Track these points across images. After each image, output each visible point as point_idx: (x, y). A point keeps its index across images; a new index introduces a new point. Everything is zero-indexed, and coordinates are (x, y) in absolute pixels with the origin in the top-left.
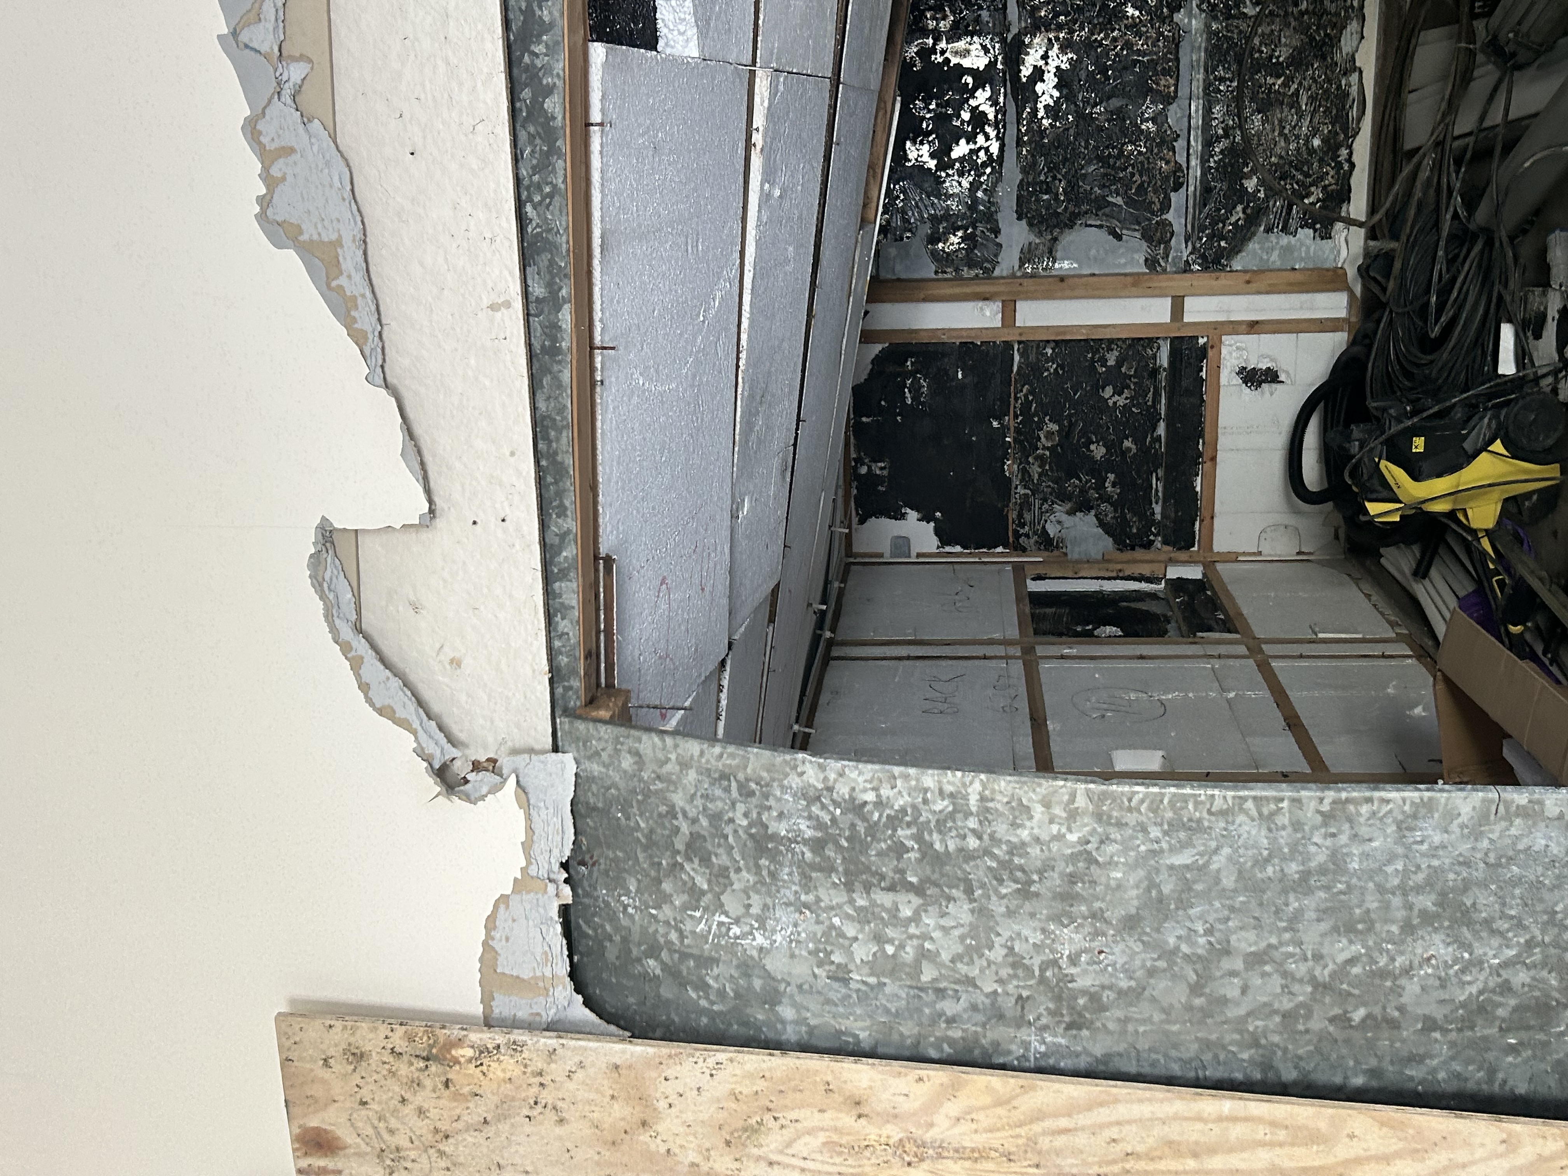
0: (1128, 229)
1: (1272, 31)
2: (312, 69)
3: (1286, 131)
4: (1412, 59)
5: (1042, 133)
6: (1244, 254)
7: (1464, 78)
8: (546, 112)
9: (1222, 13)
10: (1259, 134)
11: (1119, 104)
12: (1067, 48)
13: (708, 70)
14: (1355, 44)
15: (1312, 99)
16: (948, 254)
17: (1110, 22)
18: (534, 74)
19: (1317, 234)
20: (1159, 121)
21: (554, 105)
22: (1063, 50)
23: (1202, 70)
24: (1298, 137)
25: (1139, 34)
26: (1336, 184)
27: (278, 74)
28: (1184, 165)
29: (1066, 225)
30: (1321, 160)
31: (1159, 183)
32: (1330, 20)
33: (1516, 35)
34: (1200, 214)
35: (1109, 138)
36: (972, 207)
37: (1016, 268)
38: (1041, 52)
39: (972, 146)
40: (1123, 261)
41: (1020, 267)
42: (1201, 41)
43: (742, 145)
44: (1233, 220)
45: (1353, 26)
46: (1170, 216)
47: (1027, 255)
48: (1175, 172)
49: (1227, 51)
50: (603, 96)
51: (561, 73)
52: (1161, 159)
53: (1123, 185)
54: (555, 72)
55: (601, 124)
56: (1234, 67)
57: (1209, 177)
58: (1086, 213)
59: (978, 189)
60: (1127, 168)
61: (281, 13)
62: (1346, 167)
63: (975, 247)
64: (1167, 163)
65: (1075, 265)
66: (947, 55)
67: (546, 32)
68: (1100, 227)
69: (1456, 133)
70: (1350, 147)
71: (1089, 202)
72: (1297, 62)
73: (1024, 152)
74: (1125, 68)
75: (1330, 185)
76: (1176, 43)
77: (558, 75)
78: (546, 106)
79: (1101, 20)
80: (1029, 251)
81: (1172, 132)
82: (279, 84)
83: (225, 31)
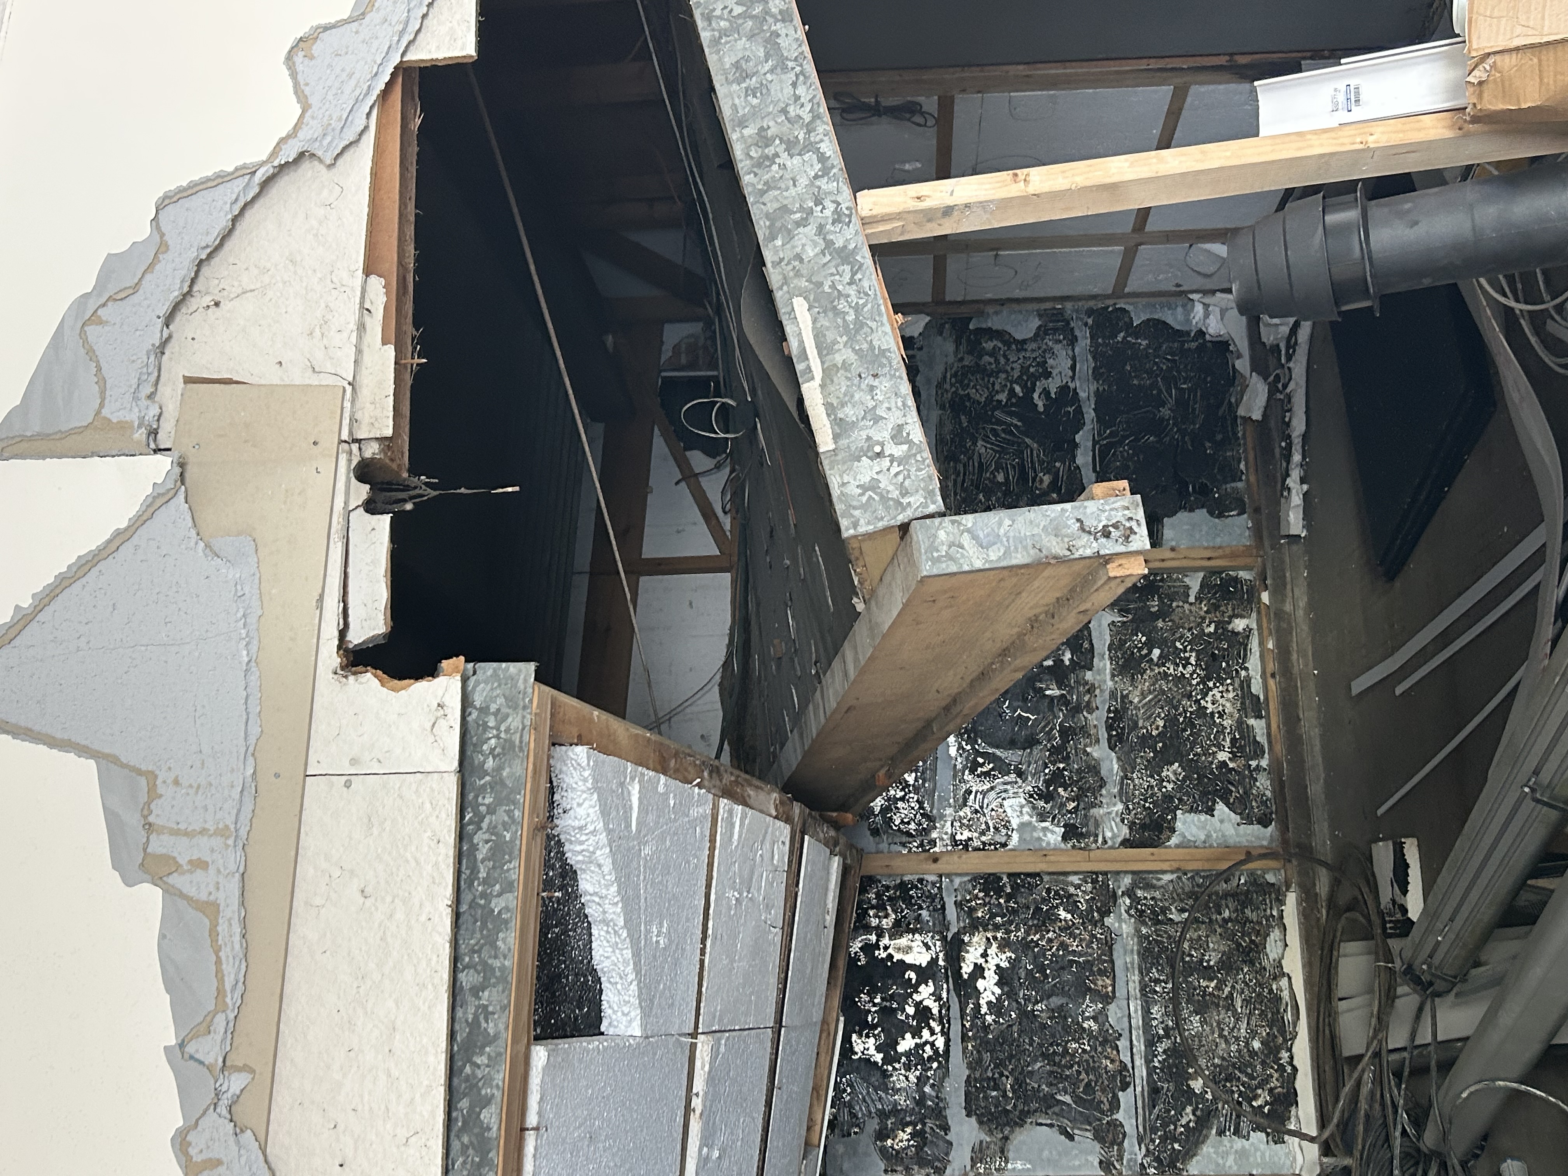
0: (1079, 1129)
1: (1200, 937)
2: (253, 1079)
3: (1226, 1033)
4: (1336, 968)
5: (986, 1028)
6: (1198, 1158)
7: (1389, 998)
8: (482, 1122)
9: (1150, 919)
10: (1199, 1036)
11: (1060, 1003)
12: (1004, 947)
13: (649, 1048)
14: (1280, 951)
15: (1246, 1002)
16: (898, 1152)
17: (1044, 924)
18: (473, 1085)
19: (1270, 1138)
20: (1100, 1020)
21: (491, 1116)
22: (1001, 948)
23: (1137, 972)
24: (1237, 1039)
25: (1072, 936)
26: (1282, 1087)
27: (218, 1085)
28: (1130, 1065)
29: (1016, 1124)
30: (1263, 1063)
31: (1106, 1082)
32: (1253, 928)
33: (1429, 967)
34: (1150, 1115)
35: (1053, 1036)
36: (921, 1102)
37: (968, 1168)
38: (981, 951)
39: (918, 1041)
40: (1077, 1163)
41: (972, 1167)
42: (1132, 944)
43: (681, 1112)
44: (1184, 1122)
45: (1275, 934)
46: (1120, 1116)
47: (979, 1154)
48: (1120, 1072)
49: (1159, 956)
50: (541, 1099)
51: (500, 1083)
52: (1106, 1058)
53: (1071, 1084)
54: (494, 1083)
55: (537, 1129)
56: (1168, 970)
57: (1155, 1077)
58: (1035, 1111)
59: (925, 1085)
60: (1072, 1066)
61: (231, 1024)
62: (1289, 1069)
63: (925, 1144)
64: (1112, 1061)
65: (1029, 1166)
66: (890, 951)
67: (489, 1044)
68: (1051, 1126)
69: (1390, 1047)
70: (1290, 1050)
71: (1039, 1100)
72: (1227, 965)
73: (970, 1047)
74: (1063, 968)
75: (1276, 1088)
76: (1108, 945)
77: (497, 1085)
78: (482, 1116)
79: (1035, 922)
80: (981, 1150)
81: (1114, 1031)
82: (217, 1095)
83: (173, 1042)
